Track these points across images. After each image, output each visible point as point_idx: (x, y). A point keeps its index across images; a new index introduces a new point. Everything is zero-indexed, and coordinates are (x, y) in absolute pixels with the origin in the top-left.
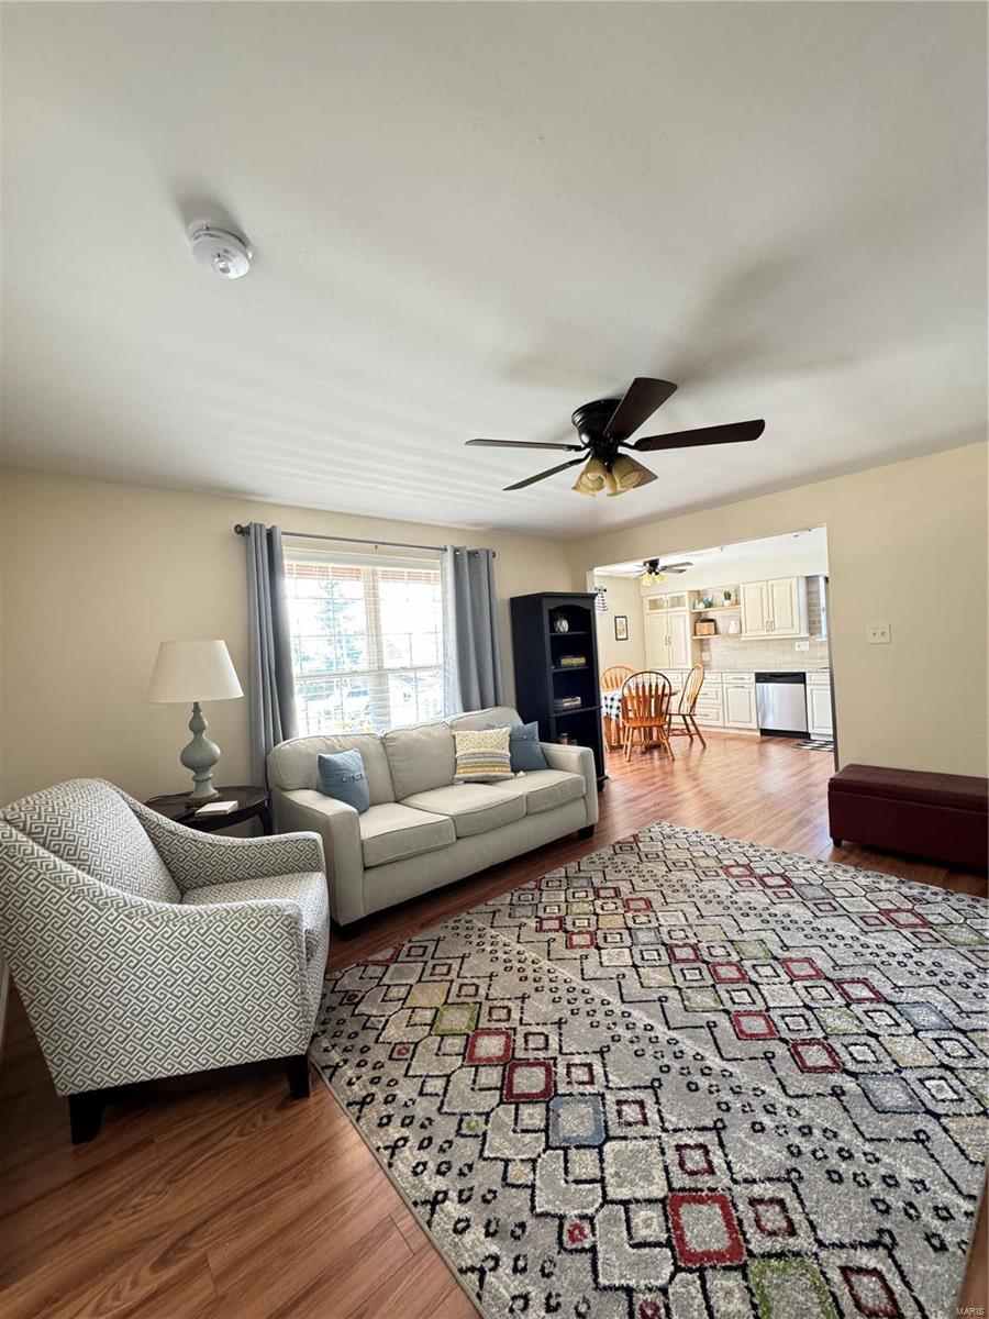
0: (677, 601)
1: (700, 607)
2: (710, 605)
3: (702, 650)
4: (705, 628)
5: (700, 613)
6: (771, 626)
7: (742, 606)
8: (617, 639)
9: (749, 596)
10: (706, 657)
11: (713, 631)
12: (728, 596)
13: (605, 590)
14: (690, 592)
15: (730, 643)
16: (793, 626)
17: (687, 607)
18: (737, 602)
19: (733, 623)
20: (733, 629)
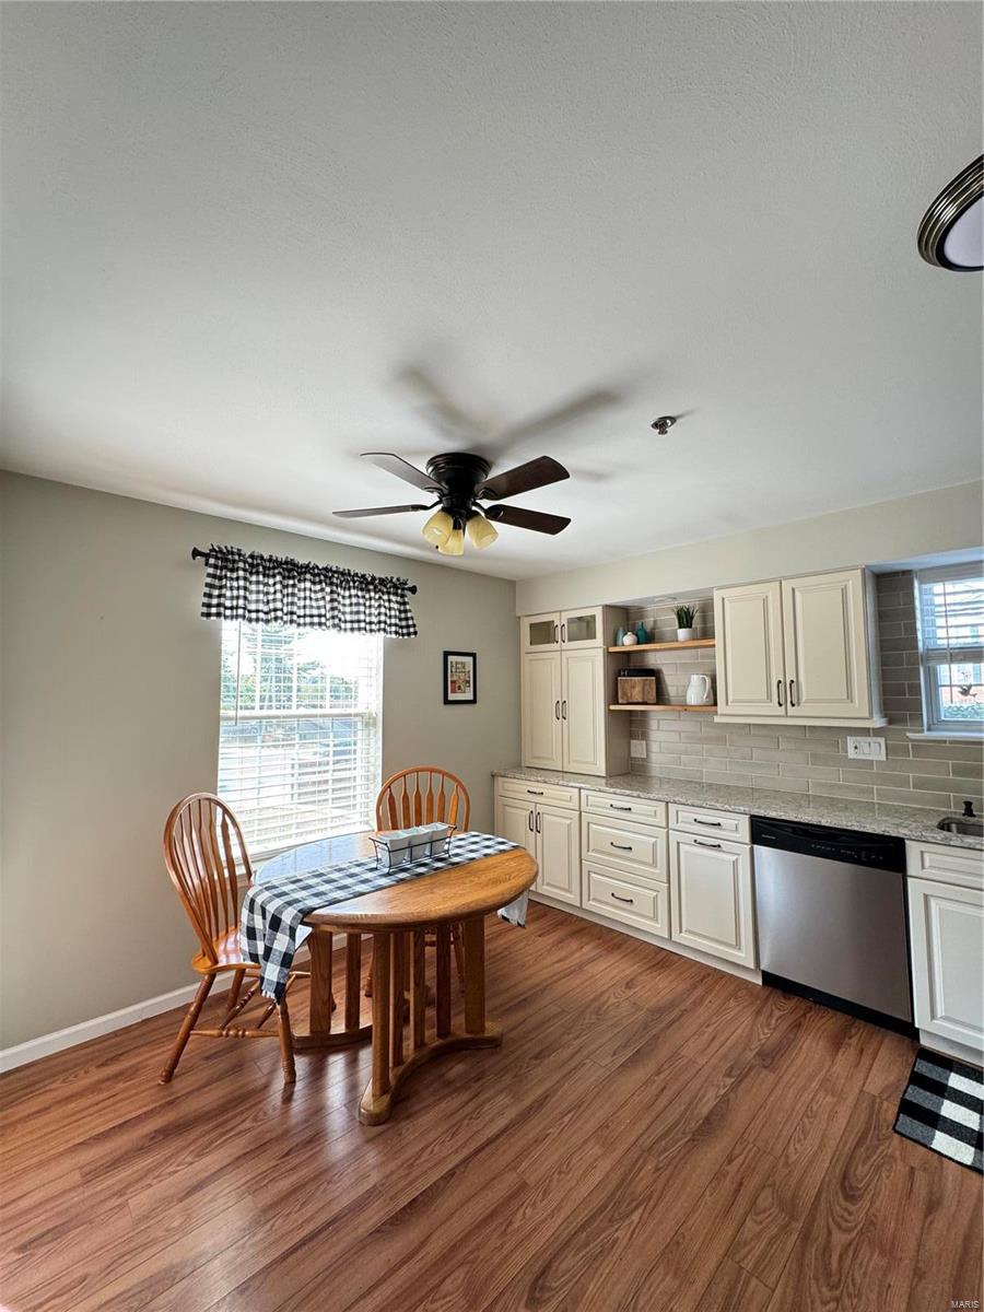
0: (583, 628)
1: (628, 641)
2: (647, 637)
3: (632, 736)
4: (636, 686)
5: (628, 654)
6: (788, 692)
7: (718, 641)
8: (447, 702)
9: (734, 619)
10: (638, 749)
11: (652, 696)
12: (685, 618)
13: (413, 590)
14: (608, 609)
15: (686, 725)
16: (850, 697)
17: (599, 641)
18: (707, 633)
19: (695, 679)
20: (695, 694)
